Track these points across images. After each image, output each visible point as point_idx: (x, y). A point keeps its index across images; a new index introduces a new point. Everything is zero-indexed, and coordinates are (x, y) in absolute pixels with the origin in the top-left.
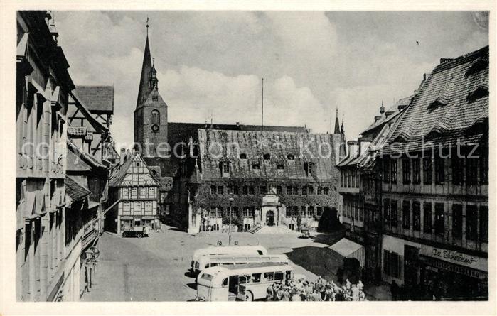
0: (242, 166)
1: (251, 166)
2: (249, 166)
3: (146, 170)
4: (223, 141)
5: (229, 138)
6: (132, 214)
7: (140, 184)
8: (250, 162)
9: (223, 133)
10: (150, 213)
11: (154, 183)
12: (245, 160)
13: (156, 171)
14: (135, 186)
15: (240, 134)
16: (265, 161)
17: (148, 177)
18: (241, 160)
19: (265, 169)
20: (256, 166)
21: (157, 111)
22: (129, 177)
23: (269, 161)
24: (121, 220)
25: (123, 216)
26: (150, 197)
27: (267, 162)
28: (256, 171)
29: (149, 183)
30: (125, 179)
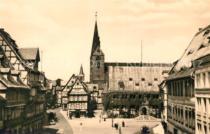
0: (130, 84)
1: (135, 85)
2: (133, 85)
3: (82, 87)
4: (121, 72)
5: (124, 70)
6: (75, 109)
7: (79, 94)
8: (134, 83)
9: (121, 68)
10: (84, 108)
11: (86, 93)
12: (132, 82)
13: (96, 87)
14: (77, 95)
15: (130, 68)
16: (142, 82)
17: (83, 90)
18: (130, 81)
19: (142, 86)
20: (137, 85)
21: (100, 57)
22: (73, 90)
23: (144, 82)
24: (70, 112)
25: (71, 109)
26: (84, 100)
27: (143, 82)
28: (137, 87)
29: (83, 93)
30: (72, 91)
